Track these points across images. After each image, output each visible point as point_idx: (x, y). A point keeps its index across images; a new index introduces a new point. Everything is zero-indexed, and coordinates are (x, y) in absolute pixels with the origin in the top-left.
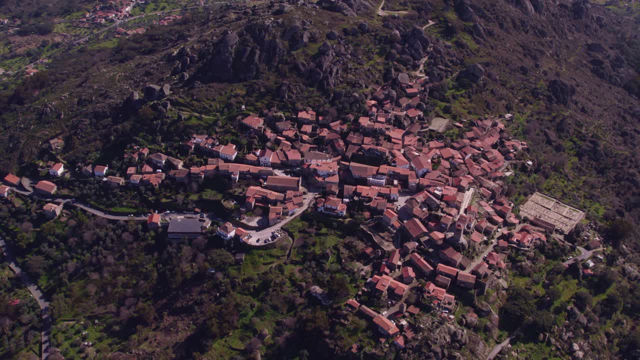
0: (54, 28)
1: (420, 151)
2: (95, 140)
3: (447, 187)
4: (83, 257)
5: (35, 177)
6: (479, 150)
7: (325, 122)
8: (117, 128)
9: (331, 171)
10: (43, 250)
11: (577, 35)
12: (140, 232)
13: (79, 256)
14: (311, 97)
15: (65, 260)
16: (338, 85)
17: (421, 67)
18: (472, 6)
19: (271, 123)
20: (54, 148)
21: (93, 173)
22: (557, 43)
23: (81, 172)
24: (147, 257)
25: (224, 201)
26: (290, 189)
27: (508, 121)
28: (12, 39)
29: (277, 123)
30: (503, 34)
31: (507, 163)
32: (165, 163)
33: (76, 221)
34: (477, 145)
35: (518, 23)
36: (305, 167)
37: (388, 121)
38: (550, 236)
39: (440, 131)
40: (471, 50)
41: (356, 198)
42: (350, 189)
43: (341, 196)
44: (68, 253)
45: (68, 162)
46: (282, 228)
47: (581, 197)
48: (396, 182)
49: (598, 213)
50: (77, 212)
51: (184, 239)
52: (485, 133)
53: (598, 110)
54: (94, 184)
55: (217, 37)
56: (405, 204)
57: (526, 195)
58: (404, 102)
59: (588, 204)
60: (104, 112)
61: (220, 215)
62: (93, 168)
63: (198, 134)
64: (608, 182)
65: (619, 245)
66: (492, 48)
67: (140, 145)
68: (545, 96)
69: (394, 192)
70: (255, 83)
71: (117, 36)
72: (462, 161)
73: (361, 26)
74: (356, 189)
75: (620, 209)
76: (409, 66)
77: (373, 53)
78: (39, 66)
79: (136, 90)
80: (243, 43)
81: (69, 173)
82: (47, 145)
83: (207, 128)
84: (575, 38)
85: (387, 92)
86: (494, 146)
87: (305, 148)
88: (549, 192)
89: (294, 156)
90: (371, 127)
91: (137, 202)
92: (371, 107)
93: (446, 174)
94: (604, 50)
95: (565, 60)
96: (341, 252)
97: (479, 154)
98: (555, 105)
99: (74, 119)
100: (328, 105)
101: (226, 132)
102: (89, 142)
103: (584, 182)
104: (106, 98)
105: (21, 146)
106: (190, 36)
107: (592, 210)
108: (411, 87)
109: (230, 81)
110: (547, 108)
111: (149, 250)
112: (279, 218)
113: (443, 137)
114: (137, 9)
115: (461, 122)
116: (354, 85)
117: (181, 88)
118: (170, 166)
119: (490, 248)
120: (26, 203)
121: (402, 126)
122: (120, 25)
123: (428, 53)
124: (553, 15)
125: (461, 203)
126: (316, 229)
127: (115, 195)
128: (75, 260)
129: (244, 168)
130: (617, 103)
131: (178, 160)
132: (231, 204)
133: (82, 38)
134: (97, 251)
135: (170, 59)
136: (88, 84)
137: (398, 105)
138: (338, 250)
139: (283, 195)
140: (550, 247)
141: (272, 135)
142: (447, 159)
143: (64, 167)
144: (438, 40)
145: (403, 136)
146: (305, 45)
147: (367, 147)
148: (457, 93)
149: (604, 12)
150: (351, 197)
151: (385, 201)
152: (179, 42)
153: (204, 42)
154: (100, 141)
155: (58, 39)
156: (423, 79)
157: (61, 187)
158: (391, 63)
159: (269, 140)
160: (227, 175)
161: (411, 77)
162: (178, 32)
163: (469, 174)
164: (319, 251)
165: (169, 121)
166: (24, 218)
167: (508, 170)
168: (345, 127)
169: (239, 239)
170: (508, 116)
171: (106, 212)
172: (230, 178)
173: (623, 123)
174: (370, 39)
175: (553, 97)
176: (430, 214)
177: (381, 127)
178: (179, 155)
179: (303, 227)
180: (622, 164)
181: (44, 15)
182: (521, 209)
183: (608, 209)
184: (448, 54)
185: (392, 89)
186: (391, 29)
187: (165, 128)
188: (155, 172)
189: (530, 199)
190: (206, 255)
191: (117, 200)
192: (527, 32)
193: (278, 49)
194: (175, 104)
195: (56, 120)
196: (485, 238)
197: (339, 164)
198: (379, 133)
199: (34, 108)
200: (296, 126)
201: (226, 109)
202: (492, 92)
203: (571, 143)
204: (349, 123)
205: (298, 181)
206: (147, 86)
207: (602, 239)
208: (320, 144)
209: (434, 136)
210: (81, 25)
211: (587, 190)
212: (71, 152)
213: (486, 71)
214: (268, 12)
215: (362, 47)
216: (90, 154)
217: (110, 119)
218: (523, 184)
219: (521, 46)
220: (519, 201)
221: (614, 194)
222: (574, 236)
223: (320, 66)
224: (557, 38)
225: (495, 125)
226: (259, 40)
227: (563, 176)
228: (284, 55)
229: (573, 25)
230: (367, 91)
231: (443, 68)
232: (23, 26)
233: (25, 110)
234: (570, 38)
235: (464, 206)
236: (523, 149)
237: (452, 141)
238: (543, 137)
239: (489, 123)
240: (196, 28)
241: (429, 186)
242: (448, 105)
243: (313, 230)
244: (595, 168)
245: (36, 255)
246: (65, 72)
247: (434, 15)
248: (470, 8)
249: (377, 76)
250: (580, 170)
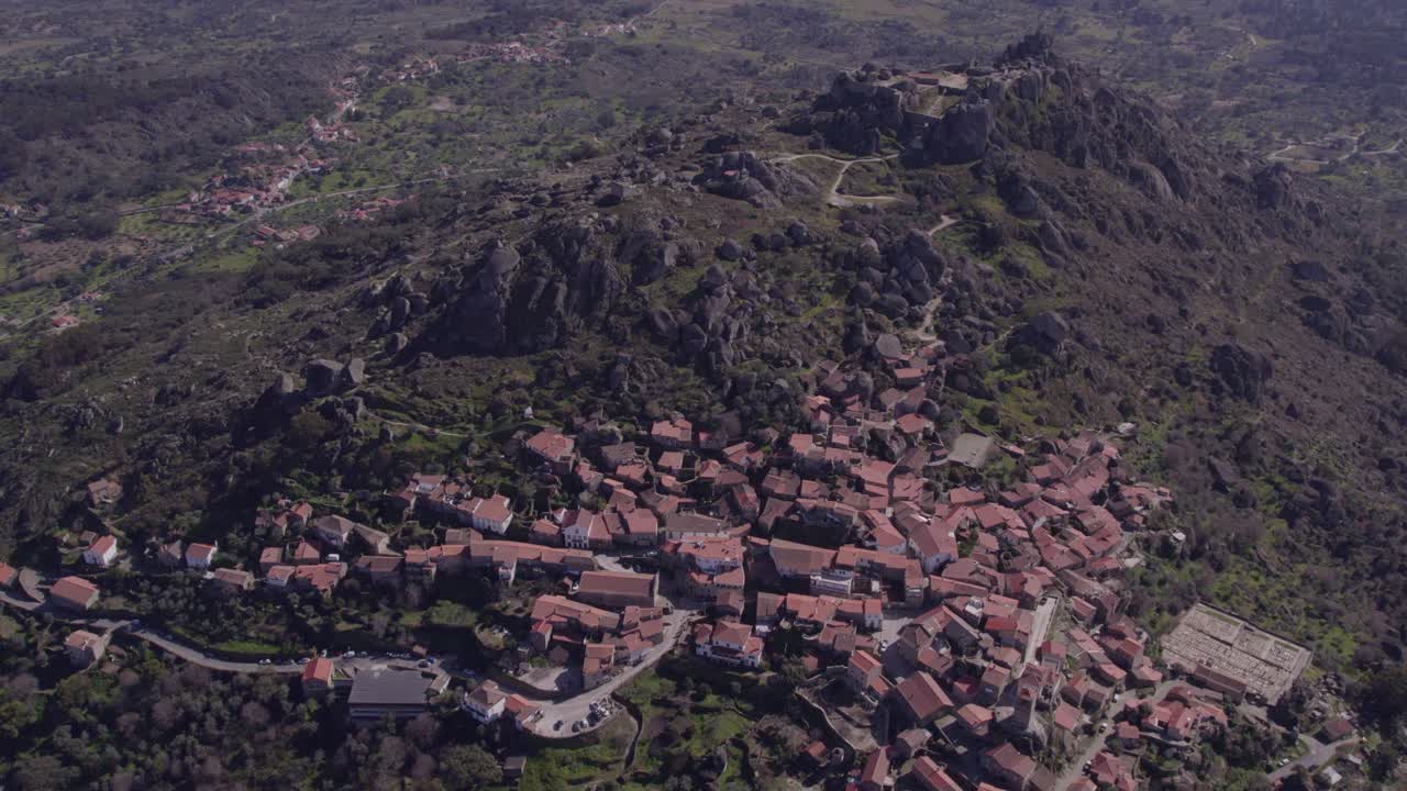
0: (118, 224)
1: (931, 512)
2: (191, 484)
3: (993, 597)
4: (149, 761)
5: (52, 567)
6: (1065, 508)
7: (713, 445)
8: (243, 458)
9: (728, 559)
10: (59, 742)
11: (1266, 243)
12: (285, 703)
13: (140, 758)
14: (680, 389)
15: (109, 768)
16: (743, 360)
17: (928, 320)
18: (1035, 184)
19: (591, 448)
20: (97, 501)
21: (184, 559)
22: (1225, 262)
23: (156, 557)
24: (298, 761)
25: (482, 629)
26: (633, 602)
27: (1126, 439)
28: (25, 248)
29: (605, 449)
30: (1105, 244)
31: (1127, 538)
32: (348, 538)
33: (138, 672)
34: (1057, 498)
35: (1138, 221)
36: (668, 549)
37: (856, 444)
38: (1234, 712)
39: (973, 465)
40: (1036, 281)
41: (785, 624)
42: (768, 601)
43: (749, 617)
44: (118, 749)
45: (129, 535)
46: (614, 696)
47: (1298, 614)
48: (876, 586)
49: (1340, 651)
50: (142, 651)
51: (387, 719)
52: (1074, 467)
53: (1324, 410)
54: (182, 586)
55: (472, 253)
56: (898, 638)
57: (1174, 611)
58: (891, 398)
59: (1315, 630)
60: (213, 420)
61: (472, 661)
62: (184, 550)
63: (424, 472)
64: (1357, 576)
65: (1396, 730)
66: (1083, 276)
67: (293, 498)
68: (1205, 380)
69: (873, 609)
70: (557, 357)
71: (256, 243)
72: (1025, 534)
73: (792, 230)
74: (785, 602)
75: (1391, 639)
76: (901, 319)
77: (819, 288)
78: (82, 308)
79: (288, 372)
80: (531, 267)
81: (128, 560)
82: (84, 493)
83: (445, 459)
84: (1263, 249)
85: (851, 378)
86: (1098, 499)
87: (667, 505)
88: (1225, 602)
89: (642, 523)
90: (817, 458)
91: (280, 629)
92: (816, 411)
93: (990, 567)
94: (1330, 275)
95: (1245, 299)
96: (751, 751)
97: (1063, 516)
98: (1229, 401)
99: (147, 436)
100: (719, 407)
101: (489, 468)
102: (177, 487)
103: (1305, 578)
104: (220, 387)
105: (24, 494)
106: (413, 250)
107: (1326, 643)
108: (906, 364)
109: (500, 353)
110: (1211, 408)
111: (303, 745)
112: (605, 672)
113: (981, 478)
114: (303, 185)
115: (1020, 444)
116: (776, 361)
117: (389, 367)
118: (359, 546)
119: (1099, 743)
120: (26, 628)
121: (887, 454)
122: (265, 219)
123: (941, 288)
124: (1213, 200)
125: (1026, 634)
126: (693, 697)
127: (230, 614)
128: (132, 767)
129: (528, 551)
130: (1365, 394)
131: (377, 532)
132: (495, 637)
133: (180, 247)
134: (183, 746)
135: (367, 302)
136: (183, 357)
137: (878, 406)
138: (745, 748)
139: (616, 616)
140: (1238, 737)
141: (594, 474)
142: (992, 530)
143: (118, 545)
144: (962, 260)
145: (891, 477)
146: (669, 273)
147: (808, 504)
148: (1010, 378)
149: (1321, 191)
150: (774, 622)
151: (852, 630)
152: (391, 262)
153: (443, 265)
154: (203, 485)
155: (127, 249)
156: (931, 347)
157: (109, 592)
158: (859, 311)
159: (583, 487)
160: (490, 570)
161: (904, 341)
162: (389, 240)
163: (1043, 563)
164: (699, 750)
165: (360, 443)
166: (18, 664)
167: (1131, 553)
168: (759, 458)
169: (513, 721)
170: (1125, 427)
171: (207, 653)
172: (495, 577)
173: (1381, 438)
174: (813, 257)
175: (1224, 383)
176: (957, 664)
177: (839, 459)
178: (380, 520)
179: (662, 691)
180: (1388, 534)
181: (100, 197)
182: (1165, 644)
183: (1363, 643)
184: (987, 289)
185: (864, 369)
186: (859, 235)
187: (350, 457)
188: (323, 559)
189: (1183, 621)
190: (437, 759)
191: (235, 624)
192: (1157, 240)
193: (607, 283)
194: (373, 402)
195: (105, 436)
196: (1086, 719)
197: (744, 541)
198: (836, 472)
199: (59, 410)
200: (647, 454)
201: (489, 416)
202: (1087, 373)
203: (1269, 487)
204: (768, 448)
205: (652, 583)
206: (314, 363)
207: (1356, 715)
208: (700, 495)
209: (960, 475)
210: (180, 219)
211: (1311, 595)
212: (134, 511)
213: (1071, 327)
214: (587, 199)
215: (795, 276)
216: (178, 517)
217: (228, 436)
218: (1167, 586)
219: (1147, 270)
220: (1158, 626)
221: (1374, 605)
222: (1288, 711)
223: (701, 318)
224: (1224, 251)
225: (1096, 449)
226: (566, 262)
227: (1256, 565)
228: (620, 294)
229: (1257, 221)
230: (808, 374)
231: (977, 321)
232: (53, 220)
233: (37, 412)
234: (1252, 250)
235: (1034, 643)
236: (1162, 504)
237: (1002, 487)
238: (1204, 475)
239: (1082, 445)
240: (428, 233)
241: (952, 595)
242: (989, 404)
243: (684, 700)
244: (1328, 545)
245: (42, 755)
246: (133, 325)
247: (952, 204)
248: (1030, 189)
249: (829, 340)
250: (1293, 549)
